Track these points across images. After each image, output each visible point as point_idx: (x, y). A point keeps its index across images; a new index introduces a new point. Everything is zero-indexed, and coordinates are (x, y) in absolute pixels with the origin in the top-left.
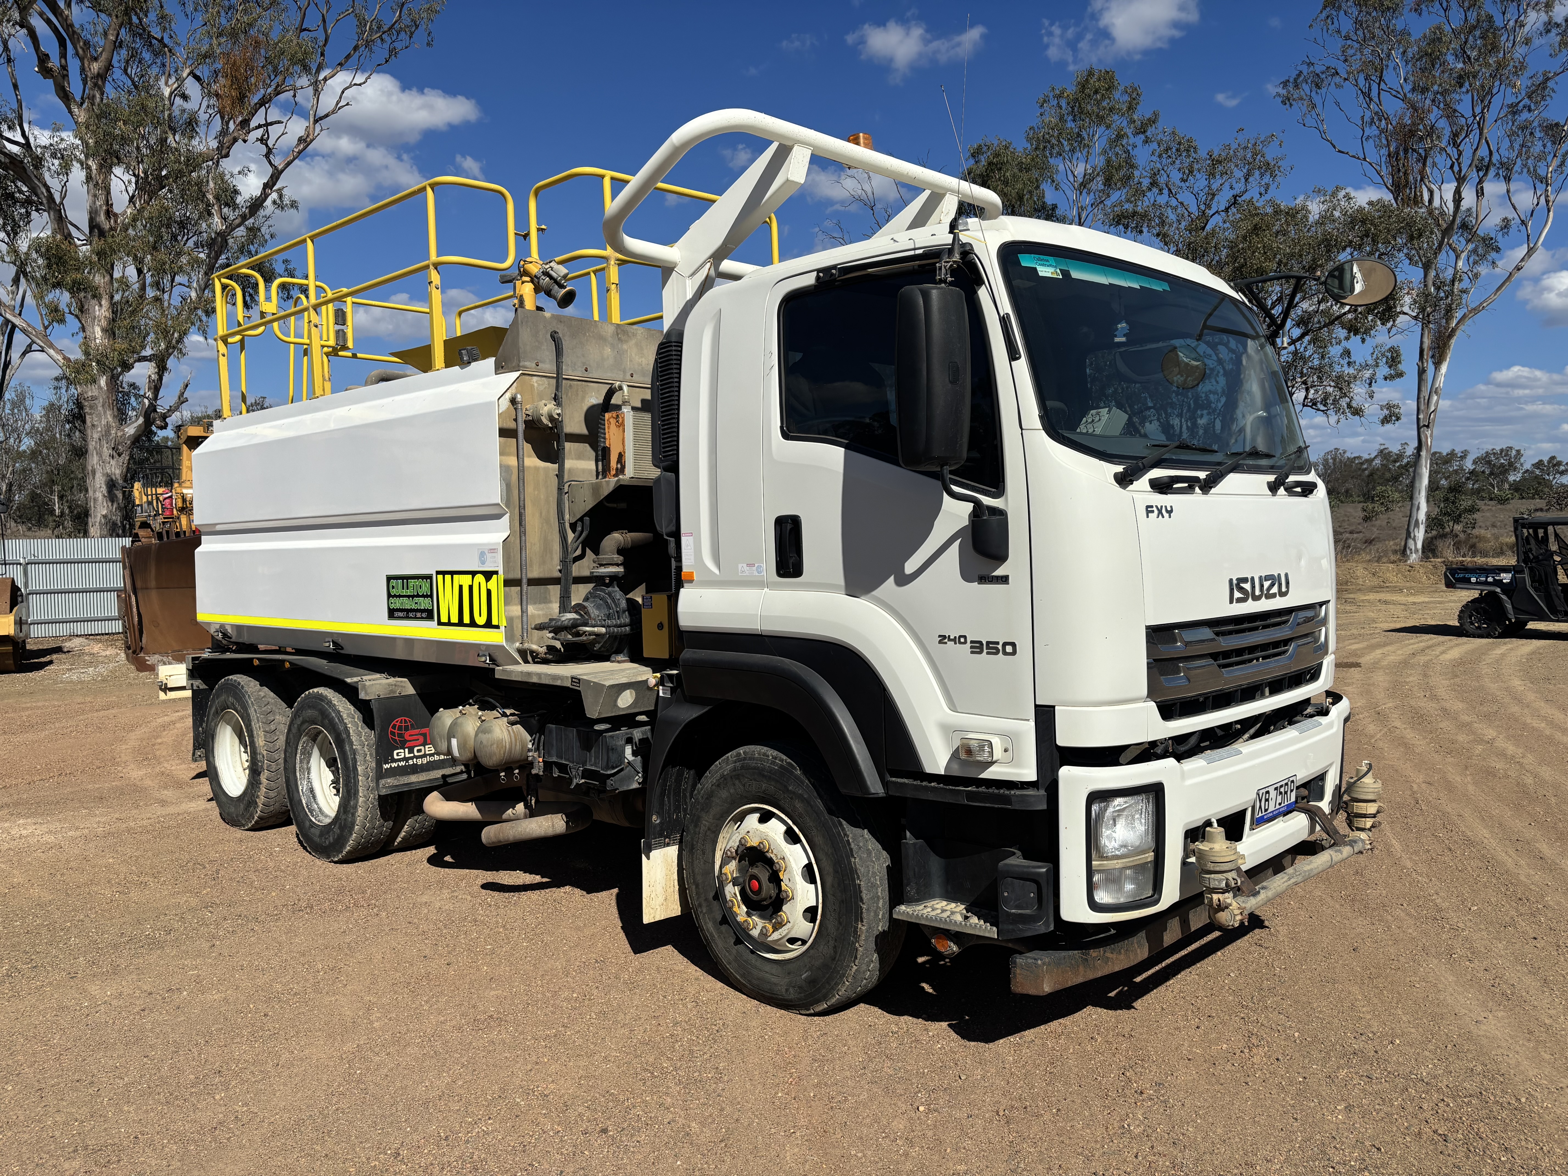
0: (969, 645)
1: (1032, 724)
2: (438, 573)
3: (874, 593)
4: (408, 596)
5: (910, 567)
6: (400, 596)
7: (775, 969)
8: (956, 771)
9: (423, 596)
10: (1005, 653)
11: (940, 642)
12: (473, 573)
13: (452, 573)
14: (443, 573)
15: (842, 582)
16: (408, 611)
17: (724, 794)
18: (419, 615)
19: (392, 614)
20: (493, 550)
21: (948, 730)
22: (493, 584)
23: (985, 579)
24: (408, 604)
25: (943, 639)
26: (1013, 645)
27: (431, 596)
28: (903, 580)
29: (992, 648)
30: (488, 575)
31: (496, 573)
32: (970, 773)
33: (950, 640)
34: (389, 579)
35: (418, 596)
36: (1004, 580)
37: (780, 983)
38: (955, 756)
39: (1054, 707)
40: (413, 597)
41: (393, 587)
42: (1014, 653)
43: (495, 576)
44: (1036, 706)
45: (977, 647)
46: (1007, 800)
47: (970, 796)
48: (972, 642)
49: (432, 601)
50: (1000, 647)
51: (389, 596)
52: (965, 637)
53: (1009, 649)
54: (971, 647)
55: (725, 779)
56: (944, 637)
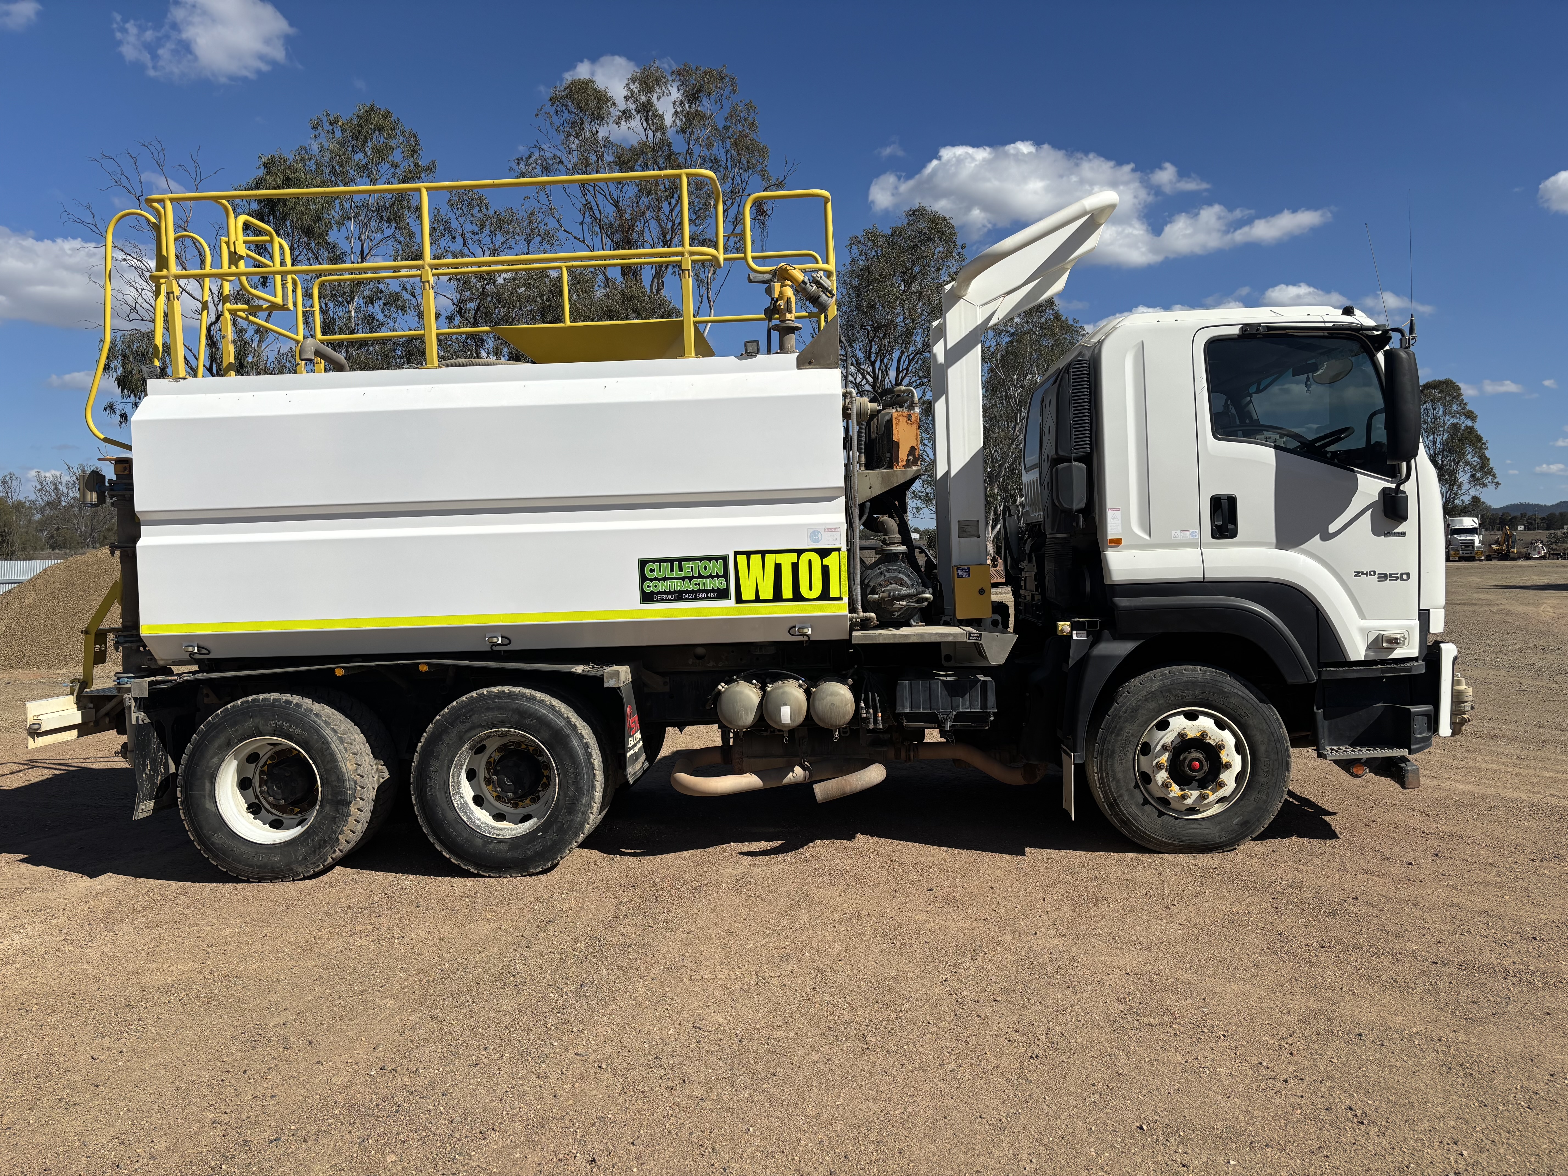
0: (1377, 576)
1: (1417, 622)
2: (736, 553)
3: (1302, 547)
4: (683, 579)
5: (1333, 528)
6: (665, 579)
7: (1204, 824)
8: (1373, 656)
9: (710, 576)
10: (1402, 579)
11: (1355, 576)
12: (800, 552)
13: (763, 553)
14: (748, 554)
15: (1274, 540)
16: (680, 593)
17: (1152, 705)
18: (702, 595)
19: (647, 597)
20: (832, 529)
21: (1365, 632)
22: (832, 561)
23: (1388, 535)
24: (680, 586)
25: (1357, 574)
26: (1408, 574)
27: (726, 575)
28: (1327, 537)
29: (1393, 577)
30: (824, 553)
31: (839, 550)
32: (1382, 656)
33: (1363, 573)
34: (643, 563)
35: (700, 576)
36: (1403, 534)
37: (1214, 833)
38: (1369, 648)
39: (1428, 610)
40: (690, 579)
41: (652, 571)
42: (1408, 578)
43: (835, 554)
44: (1419, 610)
45: (1383, 577)
46: (1409, 669)
47: (1384, 671)
48: (1378, 574)
49: (727, 581)
50: (1399, 575)
51: (643, 578)
52: (1375, 572)
53: (1405, 577)
54: (1378, 578)
55: (1154, 694)
56: (1359, 573)
